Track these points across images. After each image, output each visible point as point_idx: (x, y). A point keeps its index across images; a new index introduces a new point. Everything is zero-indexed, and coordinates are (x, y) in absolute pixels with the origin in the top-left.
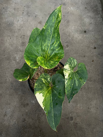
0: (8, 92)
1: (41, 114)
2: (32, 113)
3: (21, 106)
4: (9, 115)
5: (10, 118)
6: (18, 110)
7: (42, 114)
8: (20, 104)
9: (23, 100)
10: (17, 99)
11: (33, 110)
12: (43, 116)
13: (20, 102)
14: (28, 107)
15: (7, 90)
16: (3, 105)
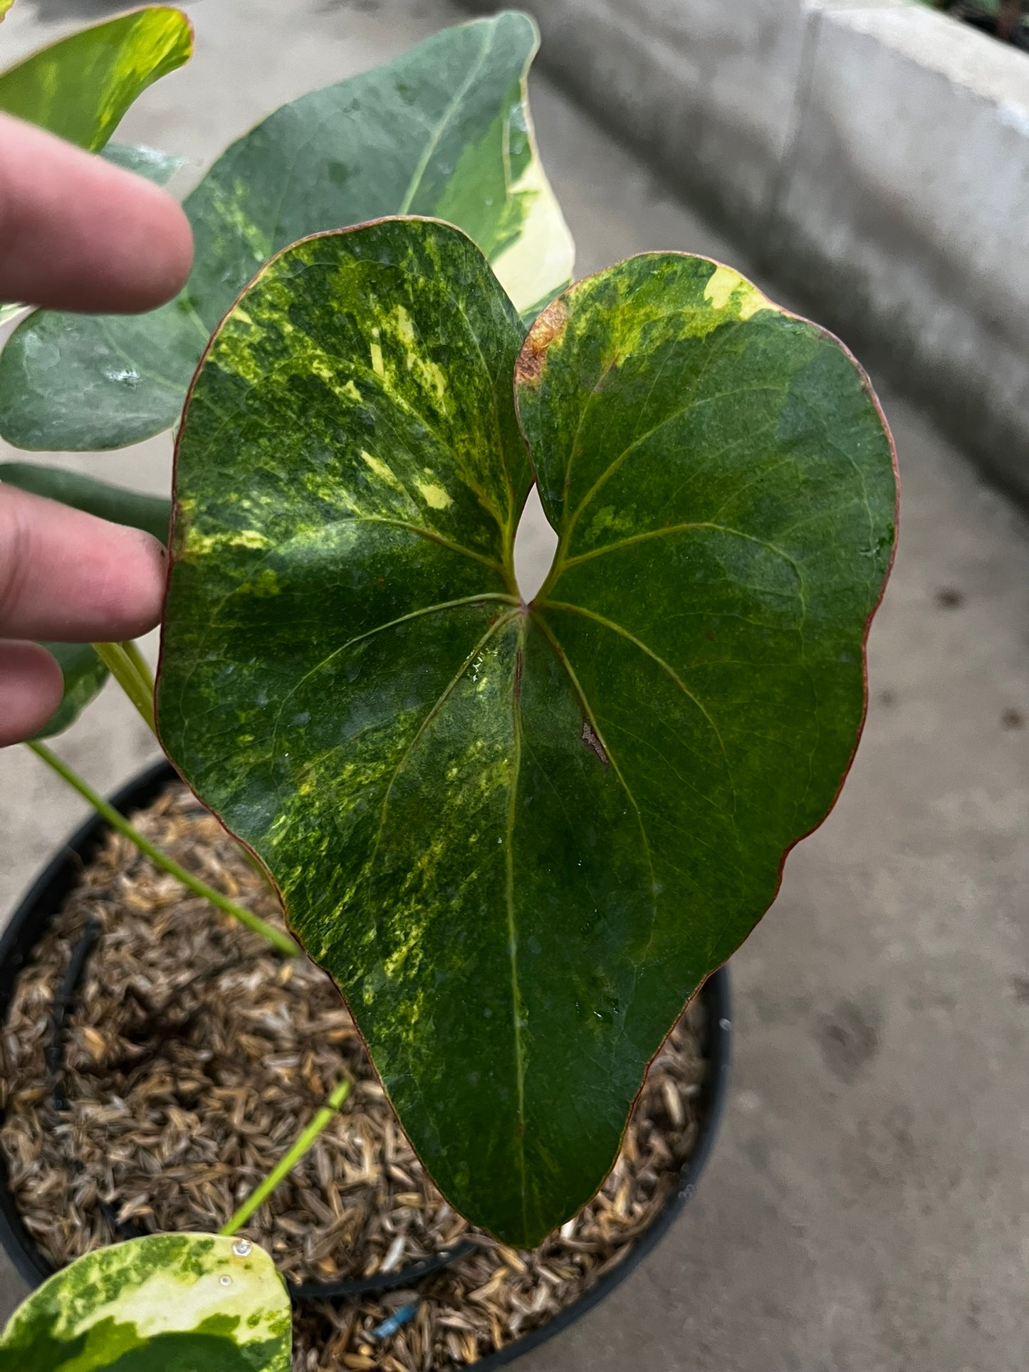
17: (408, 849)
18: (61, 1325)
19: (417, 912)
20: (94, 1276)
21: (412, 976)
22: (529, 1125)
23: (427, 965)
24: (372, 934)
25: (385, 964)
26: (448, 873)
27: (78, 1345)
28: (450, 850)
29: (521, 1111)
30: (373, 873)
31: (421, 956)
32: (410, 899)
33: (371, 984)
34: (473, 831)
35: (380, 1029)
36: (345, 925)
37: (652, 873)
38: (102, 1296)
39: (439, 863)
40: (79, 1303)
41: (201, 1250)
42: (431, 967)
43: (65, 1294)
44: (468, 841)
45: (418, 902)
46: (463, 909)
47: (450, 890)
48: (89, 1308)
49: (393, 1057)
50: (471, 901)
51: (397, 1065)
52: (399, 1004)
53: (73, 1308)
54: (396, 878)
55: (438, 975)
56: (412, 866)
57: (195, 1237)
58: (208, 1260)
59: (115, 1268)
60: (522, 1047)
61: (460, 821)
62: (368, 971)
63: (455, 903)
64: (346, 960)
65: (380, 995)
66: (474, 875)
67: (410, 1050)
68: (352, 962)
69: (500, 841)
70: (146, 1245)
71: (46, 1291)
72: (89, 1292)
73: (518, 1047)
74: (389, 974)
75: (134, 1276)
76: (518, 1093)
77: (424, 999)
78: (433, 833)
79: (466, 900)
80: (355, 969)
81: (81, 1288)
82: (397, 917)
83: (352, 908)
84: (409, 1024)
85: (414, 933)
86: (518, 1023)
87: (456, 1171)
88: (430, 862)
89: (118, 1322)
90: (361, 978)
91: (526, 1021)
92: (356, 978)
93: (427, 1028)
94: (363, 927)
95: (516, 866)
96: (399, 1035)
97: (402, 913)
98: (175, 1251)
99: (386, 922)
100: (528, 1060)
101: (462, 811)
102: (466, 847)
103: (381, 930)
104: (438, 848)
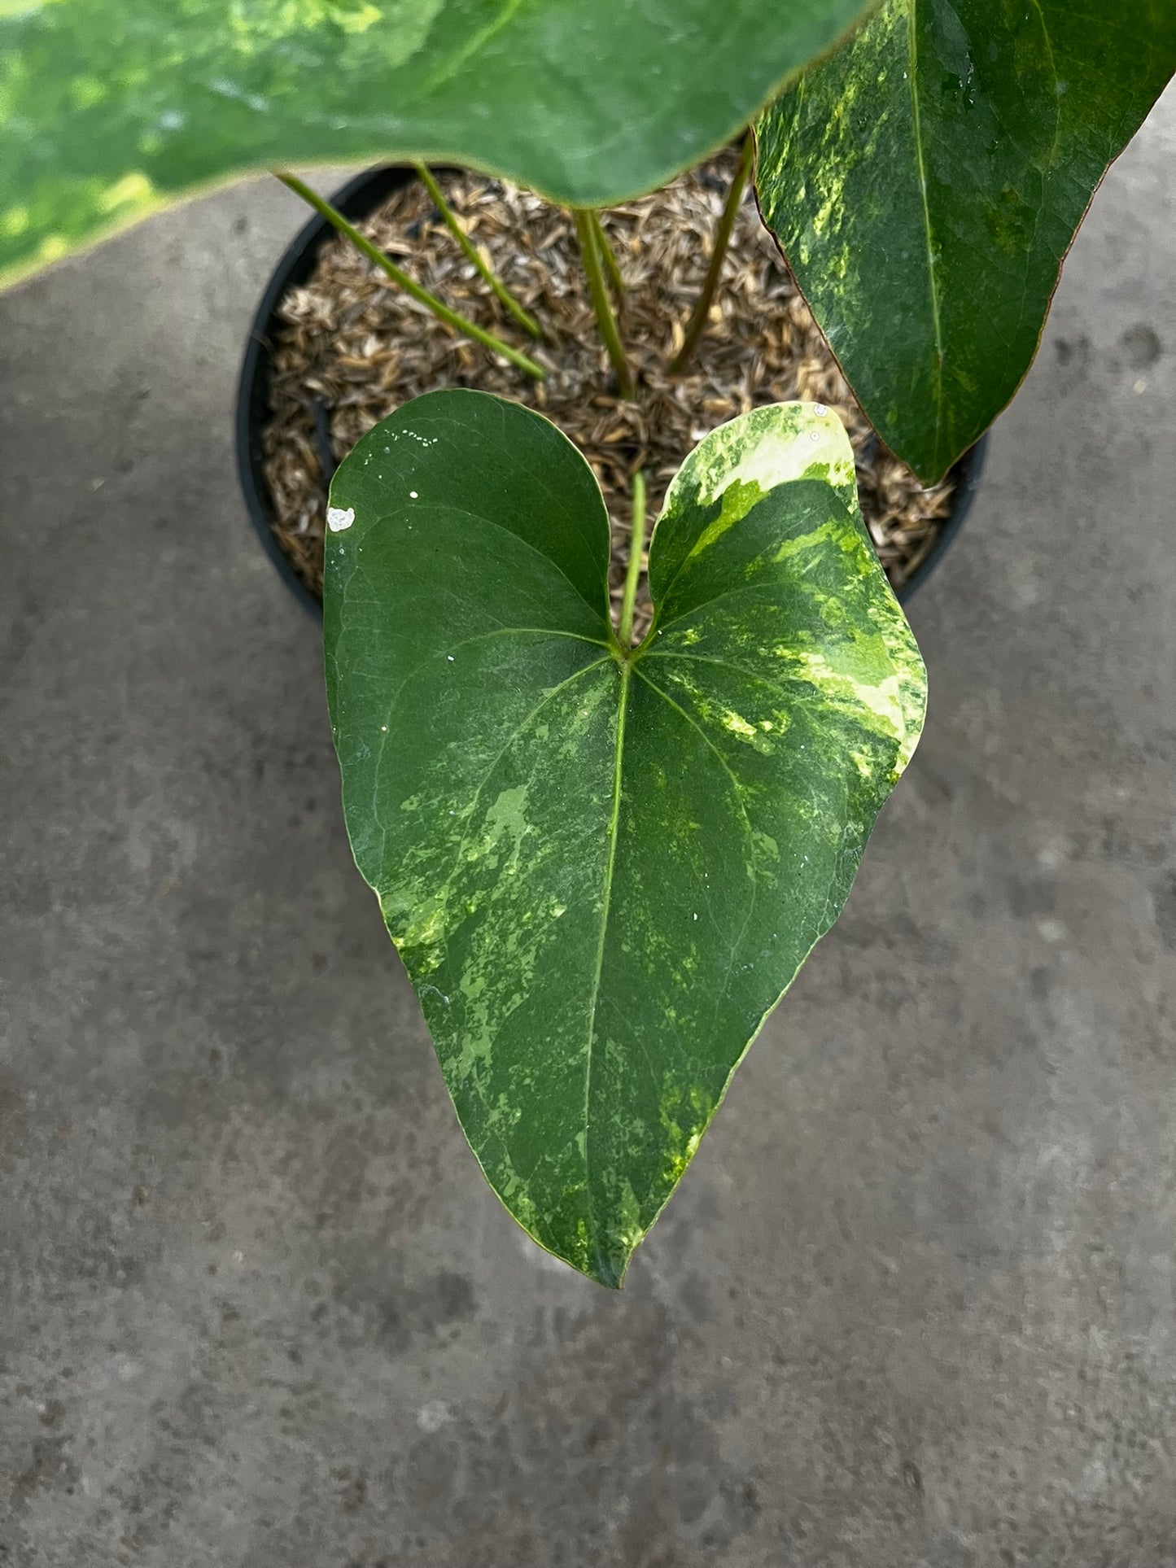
0: (127, 1052)
1: (701, 1505)
2: (526, 1467)
3: (329, 1320)
4: (111, 1477)
5: (118, 1524)
6: (280, 1397)
7: (714, 1513)
8: (313, 1288)
9: (383, 1202)
10: (263, 1186)
11: (551, 1411)
12: (741, 1540)
13: (327, 1234)
14: (456, 1348)
15: (115, 1016)
16: (17, 1286)
17: (826, 97)
18: (703, 493)
19: (837, 165)
20: (720, 449)
21: (837, 232)
22: (946, 354)
23: (849, 218)
24: (802, 193)
25: (814, 222)
26: (862, 116)
27: (716, 509)
28: (864, 92)
29: (938, 344)
30: (801, 127)
31: (842, 210)
32: (830, 153)
33: (805, 244)
34: (881, 69)
35: (816, 287)
36: (784, 183)
37: (1055, 75)
38: (728, 464)
39: (853, 110)
40: (713, 472)
41: (793, 414)
42: (852, 220)
43: (701, 467)
44: (876, 80)
45: (837, 153)
46: (876, 154)
47: (864, 136)
48: (721, 475)
49: (830, 312)
50: (882, 146)
51: (835, 318)
52: (829, 261)
53: (709, 477)
54: (817, 131)
55: (860, 227)
56: (830, 115)
57: (786, 405)
58: (800, 421)
59: (733, 440)
60: (936, 282)
61: (869, 60)
62: (802, 231)
63: (869, 149)
64: (786, 221)
65: (813, 254)
66: (884, 116)
67: (843, 303)
68: (790, 223)
69: (905, 76)
70: (752, 418)
71: (687, 467)
72: (720, 462)
73: (933, 283)
74: (818, 233)
75: (748, 442)
76: (935, 328)
77: (850, 252)
78: (846, 76)
79: (878, 146)
80: (793, 229)
81: (712, 460)
82: (820, 172)
83: (789, 164)
84: (839, 280)
85: (835, 188)
86: (932, 260)
87: (887, 411)
88: (845, 110)
89: (743, 483)
90: (798, 238)
91: (939, 255)
92: (794, 239)
93: (855, 280)
94: (796, 185)
95: (922, 99)
96: (832, 291)
97: (824, 168)
98: (774, 418)
99: (813, 179)
100: (943, 293)
101: (871, 47)
102: (875, 86)
103: (810, 188)
104: (851, 93)
